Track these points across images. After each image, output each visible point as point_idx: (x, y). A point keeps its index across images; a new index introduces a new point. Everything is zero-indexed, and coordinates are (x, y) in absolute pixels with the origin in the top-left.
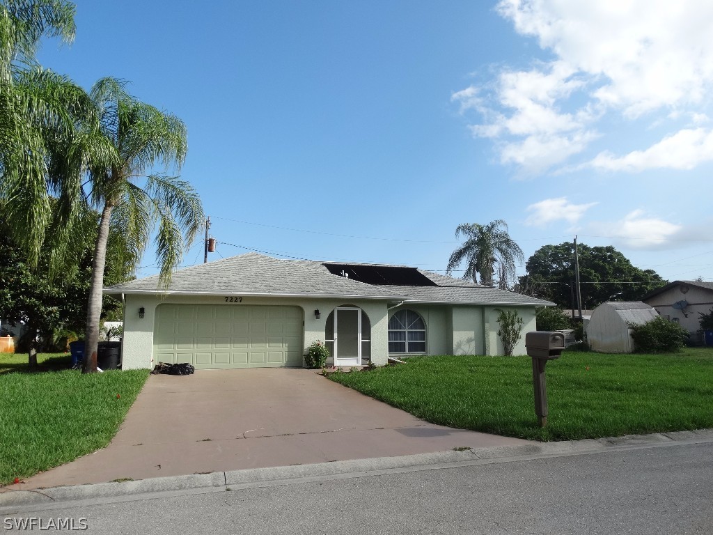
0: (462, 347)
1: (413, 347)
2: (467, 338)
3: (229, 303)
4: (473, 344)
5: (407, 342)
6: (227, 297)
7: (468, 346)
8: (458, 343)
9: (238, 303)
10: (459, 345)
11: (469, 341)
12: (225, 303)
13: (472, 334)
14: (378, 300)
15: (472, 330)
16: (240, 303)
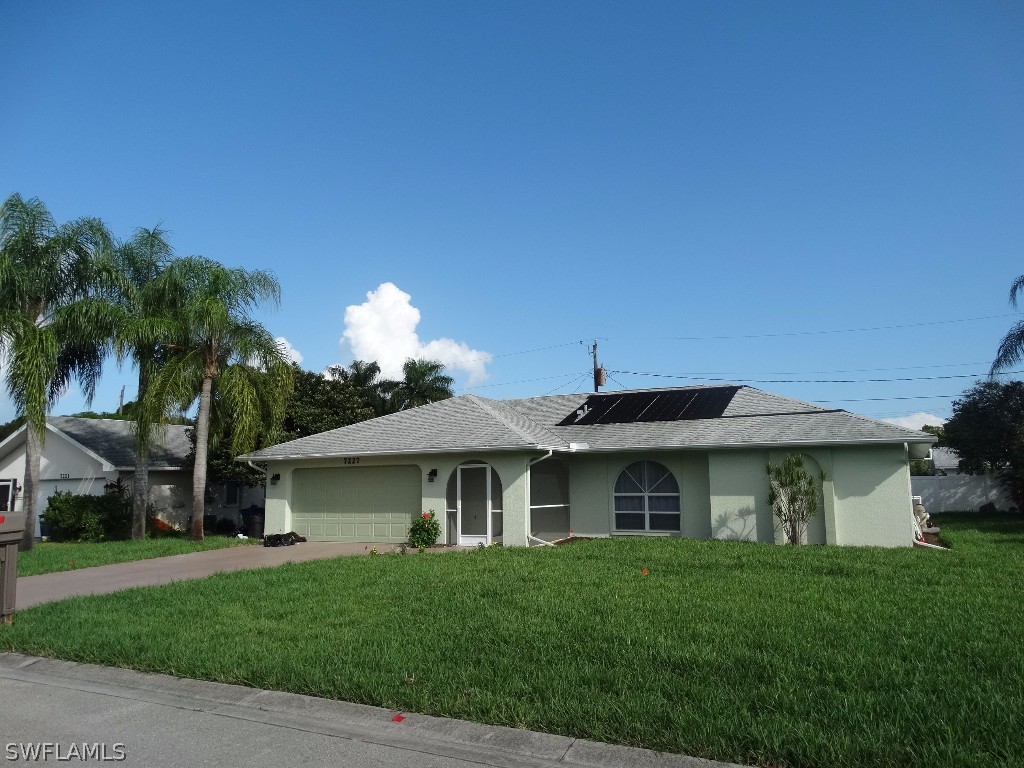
0: (729, 524)
1: (658, 523)
2: (737, 509)
3: (347, 465)
4: (752, 520)
5: (647, 513)
6: (345, 459)
7: (741, 521)
8: (720, 516)
9: (356, 465)
10: (723, 522)
11: (744, 513)
12: (344, 465)
13: (749, 501)
14: (506, 451)
15: (750, 495)
16: (359, 465)
